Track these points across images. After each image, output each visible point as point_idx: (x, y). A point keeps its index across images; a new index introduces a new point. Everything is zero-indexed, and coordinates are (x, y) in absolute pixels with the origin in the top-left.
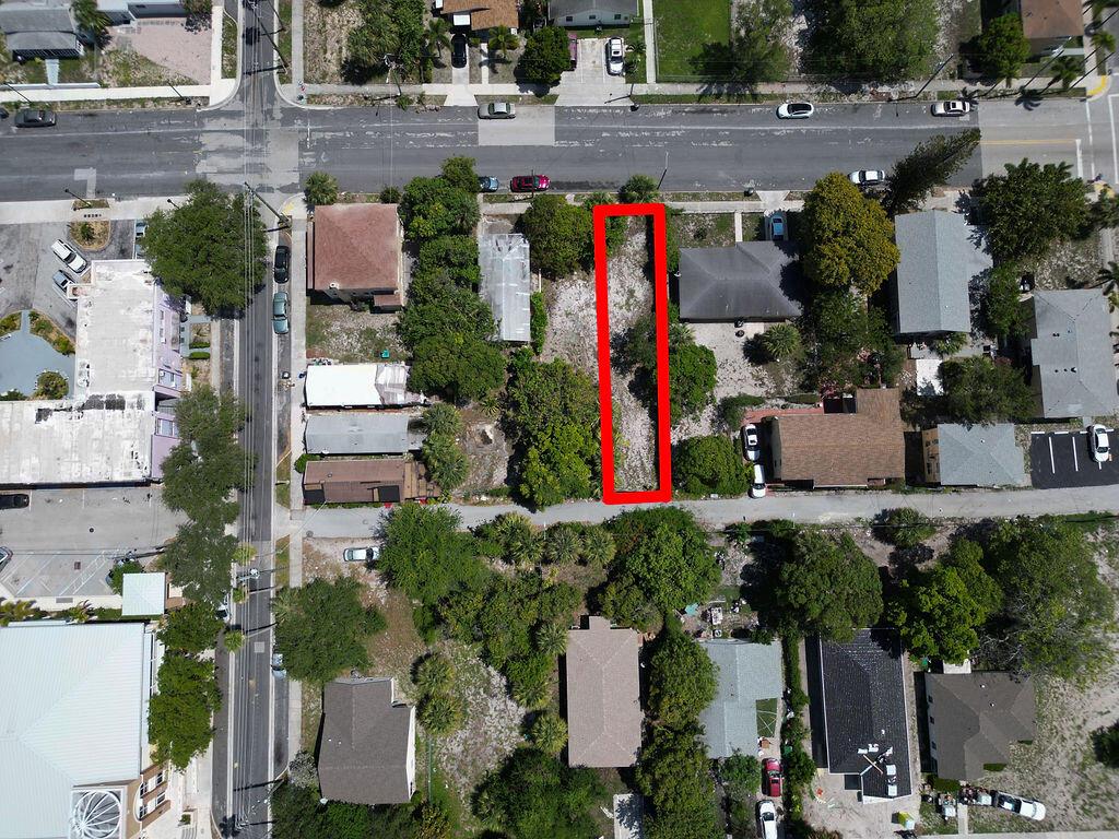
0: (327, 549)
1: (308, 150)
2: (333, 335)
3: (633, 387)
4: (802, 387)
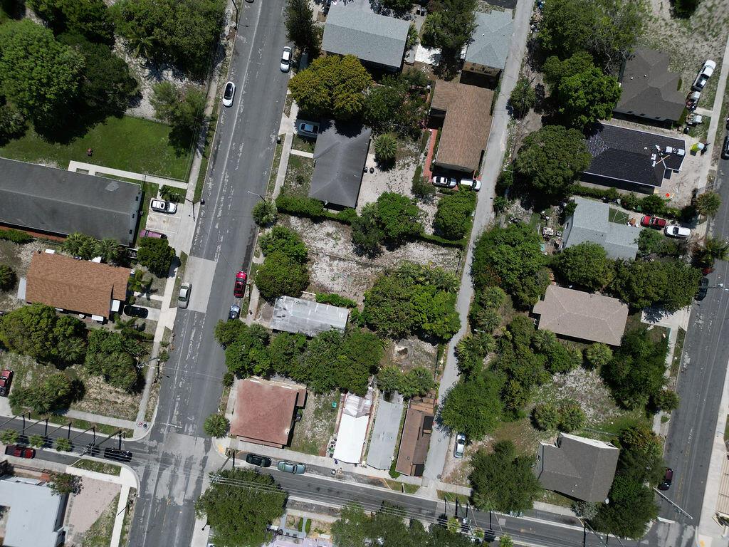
0: (451, 468)
1: (184, 428)
2: (314, 436)
3: (391, 249)
4: (415, 140)
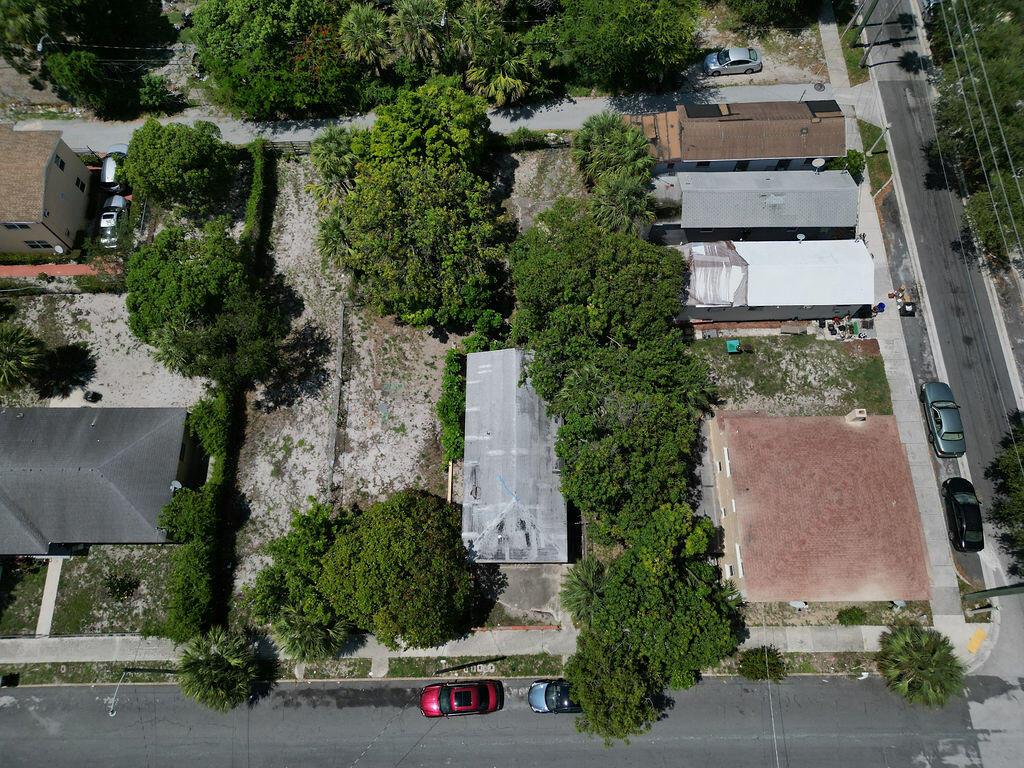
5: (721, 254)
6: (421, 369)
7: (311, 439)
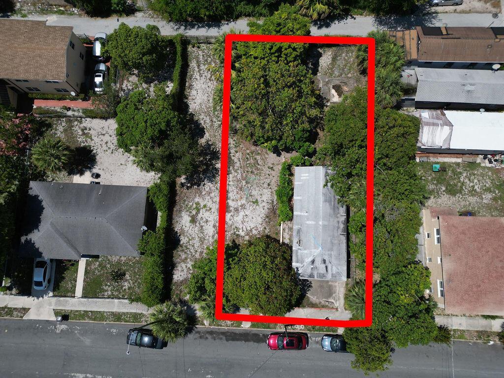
0: (478, 5)
5: (438, 118)
6: (266, 170)
7: (210, 204)
